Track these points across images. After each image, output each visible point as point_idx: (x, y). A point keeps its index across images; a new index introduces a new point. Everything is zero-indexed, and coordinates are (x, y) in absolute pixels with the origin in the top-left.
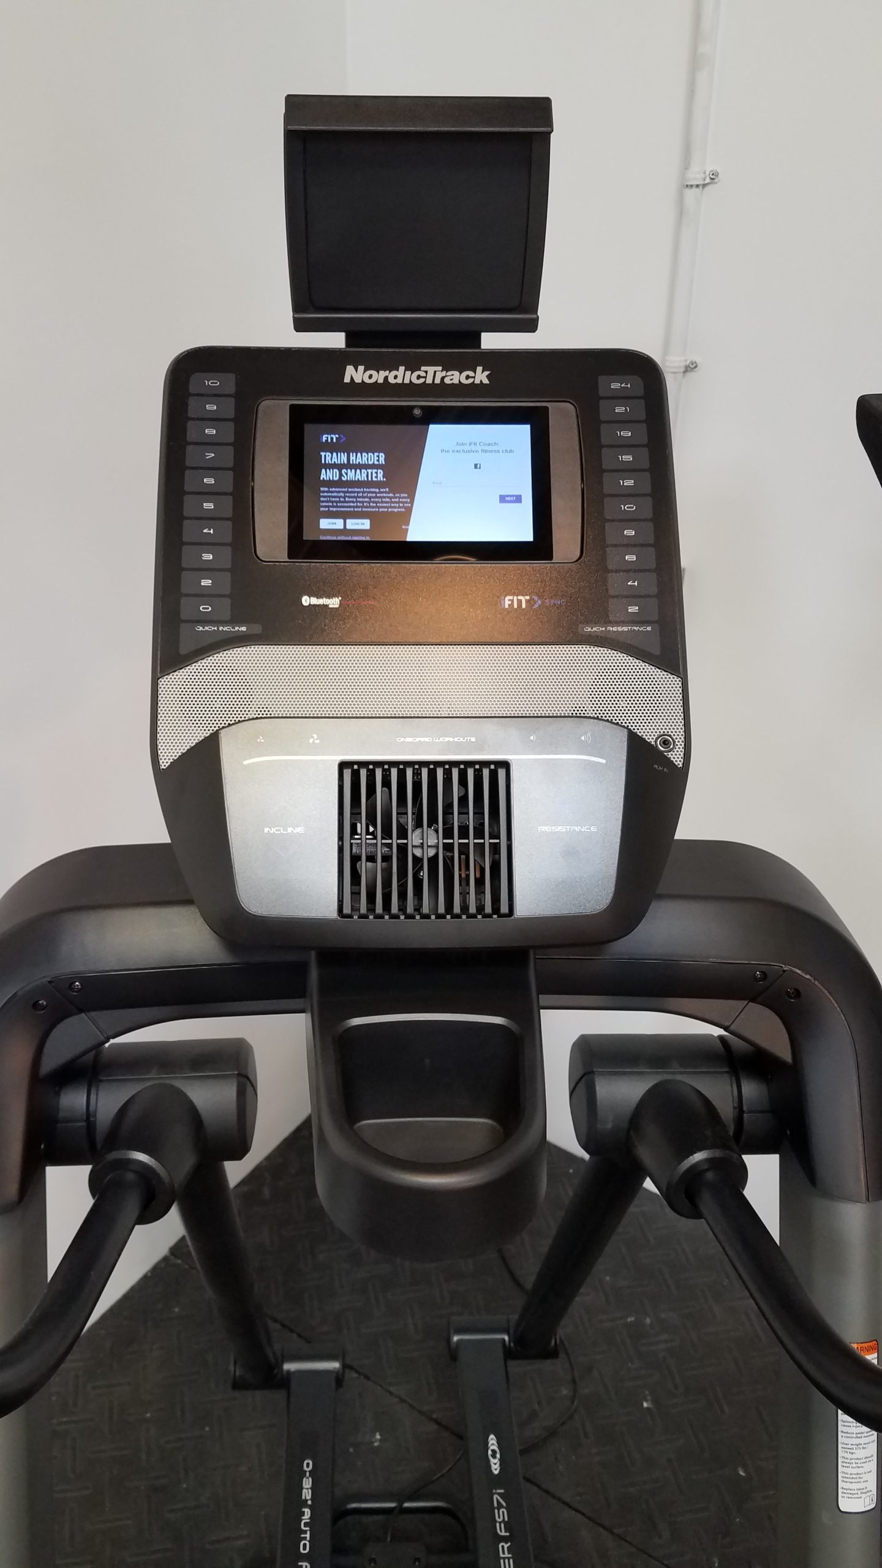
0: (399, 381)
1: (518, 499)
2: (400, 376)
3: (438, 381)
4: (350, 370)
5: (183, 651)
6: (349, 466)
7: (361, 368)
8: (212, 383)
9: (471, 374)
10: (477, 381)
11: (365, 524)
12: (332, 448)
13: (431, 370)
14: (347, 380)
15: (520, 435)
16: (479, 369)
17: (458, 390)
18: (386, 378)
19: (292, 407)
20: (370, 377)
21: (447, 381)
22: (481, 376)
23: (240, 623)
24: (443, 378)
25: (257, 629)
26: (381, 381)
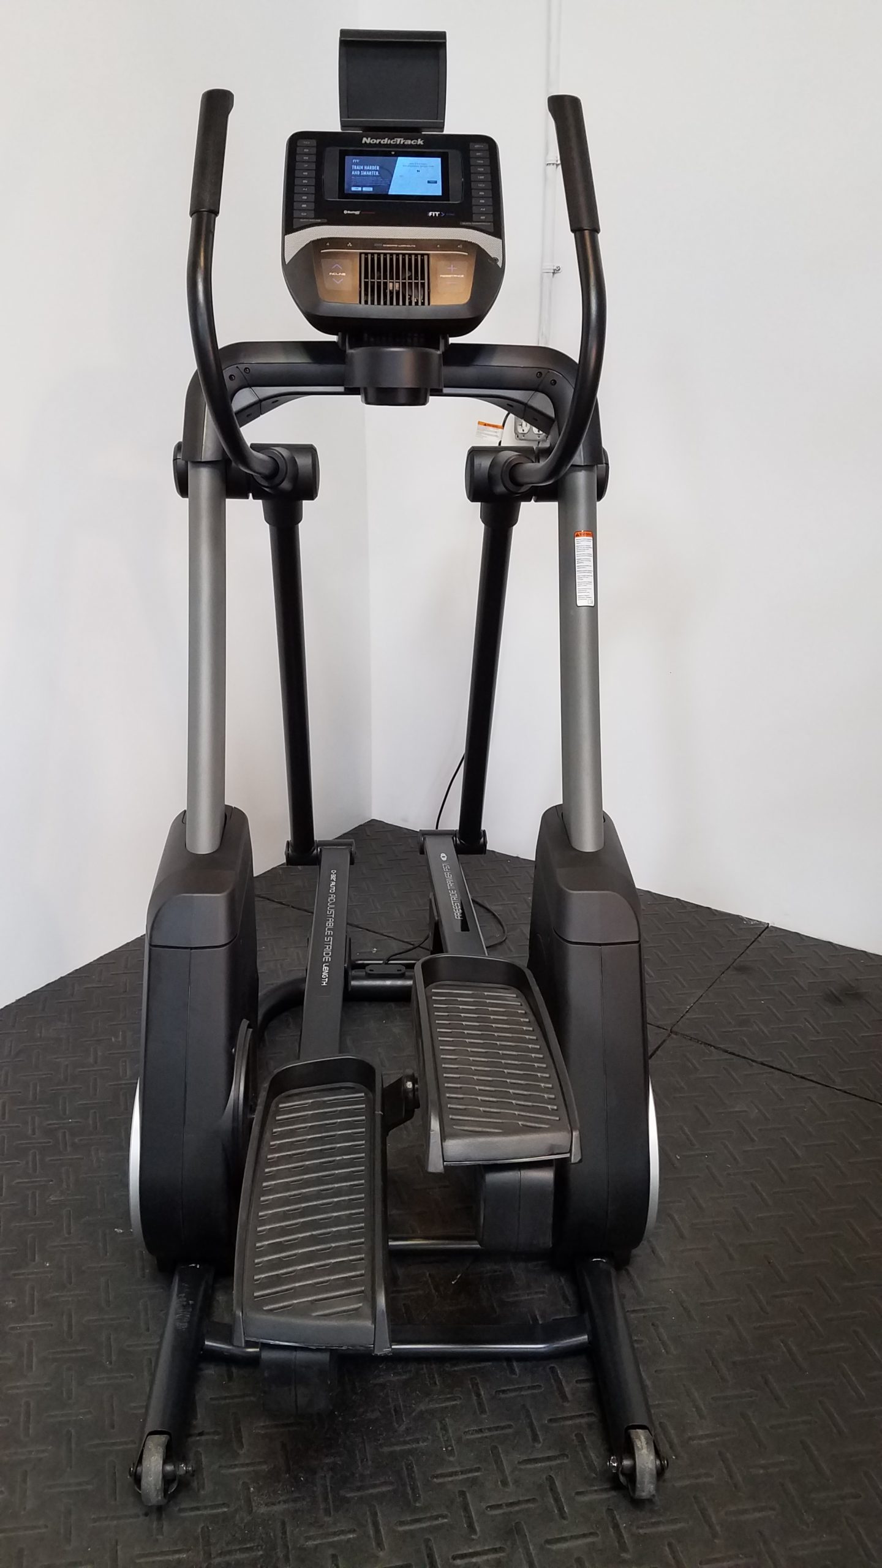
0: (386, 143)
1: (436, 182)
2: (386, 141)
3: (402, 143)
4: (364, 140)
5: (294, 227)
6: (364, 170)
7: (369, 139)
8: (306, 142)
9: (416, 141)
10: (418, 143)
11: (371, 189)
12: (357, 164)
13: (399, 140)
14: (363, 142)
15: (437, 161)
16: (419, 140)
17: (411, 146)
18: (380, 142)
19: (340, 150)
20: (373, 141)
21: (406, 143)
22: (420, 142)
23: (318, 219)
24: (404, 143)
25: (326, 221)
26: (378, 142)
